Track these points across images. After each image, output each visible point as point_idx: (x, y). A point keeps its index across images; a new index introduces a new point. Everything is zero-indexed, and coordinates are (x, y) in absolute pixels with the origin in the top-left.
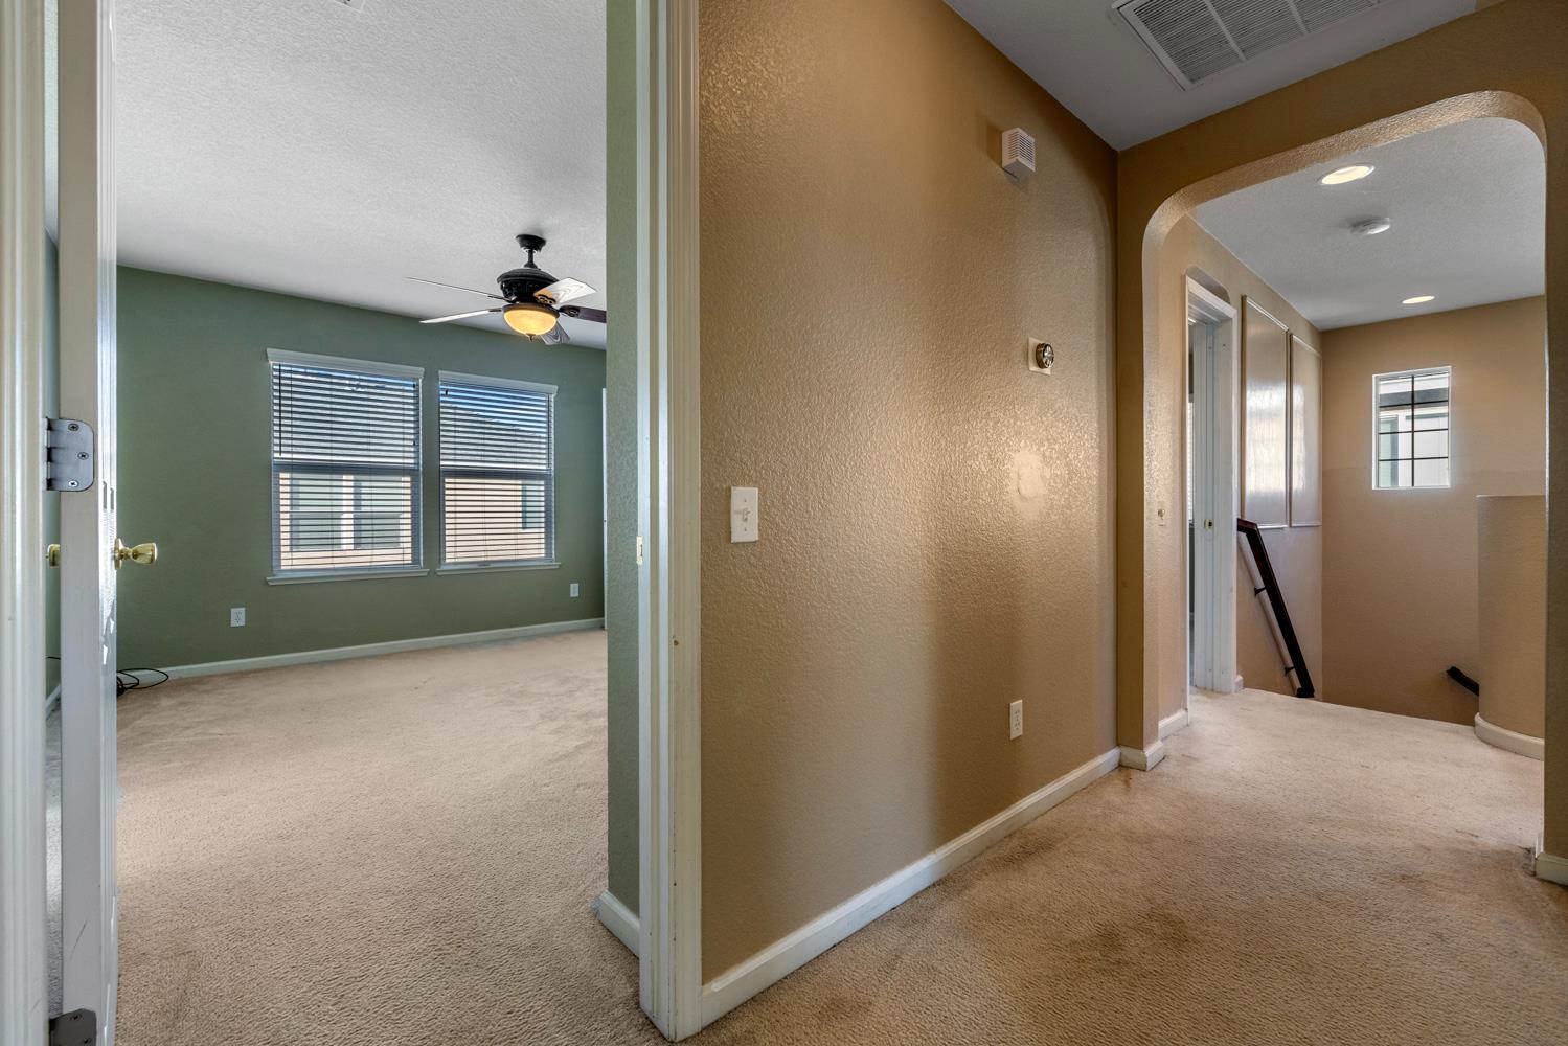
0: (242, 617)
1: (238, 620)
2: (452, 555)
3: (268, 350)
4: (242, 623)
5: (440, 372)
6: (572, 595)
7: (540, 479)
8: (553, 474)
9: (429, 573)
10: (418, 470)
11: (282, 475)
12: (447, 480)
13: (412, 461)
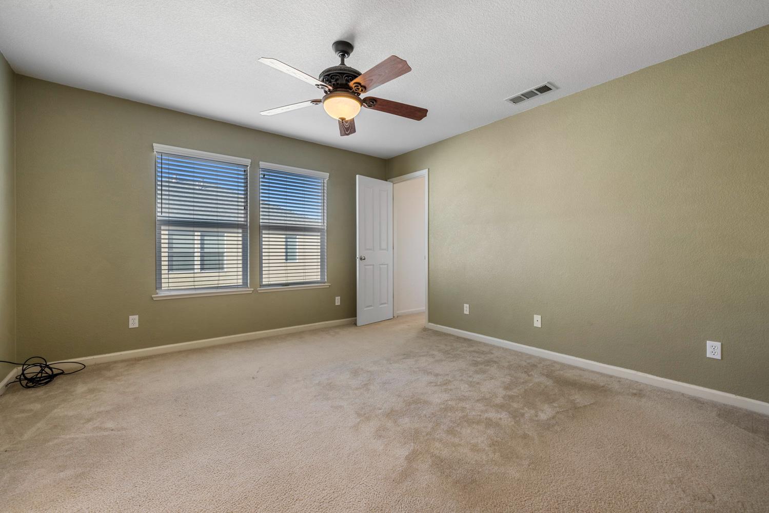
0: (137, 321)
1: (133, 324)
2: (267, 280)
3: (154, 145)
4: (137, 325)
5: (260, 162)
6: (336, 304)
7: (318, 232)
8: (326, 228)
9: (253, 291)
10: (247, 225)
11: (163, 227)
12: (264, 232)
13: (243, 219)
